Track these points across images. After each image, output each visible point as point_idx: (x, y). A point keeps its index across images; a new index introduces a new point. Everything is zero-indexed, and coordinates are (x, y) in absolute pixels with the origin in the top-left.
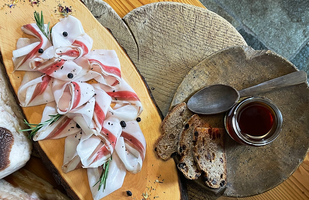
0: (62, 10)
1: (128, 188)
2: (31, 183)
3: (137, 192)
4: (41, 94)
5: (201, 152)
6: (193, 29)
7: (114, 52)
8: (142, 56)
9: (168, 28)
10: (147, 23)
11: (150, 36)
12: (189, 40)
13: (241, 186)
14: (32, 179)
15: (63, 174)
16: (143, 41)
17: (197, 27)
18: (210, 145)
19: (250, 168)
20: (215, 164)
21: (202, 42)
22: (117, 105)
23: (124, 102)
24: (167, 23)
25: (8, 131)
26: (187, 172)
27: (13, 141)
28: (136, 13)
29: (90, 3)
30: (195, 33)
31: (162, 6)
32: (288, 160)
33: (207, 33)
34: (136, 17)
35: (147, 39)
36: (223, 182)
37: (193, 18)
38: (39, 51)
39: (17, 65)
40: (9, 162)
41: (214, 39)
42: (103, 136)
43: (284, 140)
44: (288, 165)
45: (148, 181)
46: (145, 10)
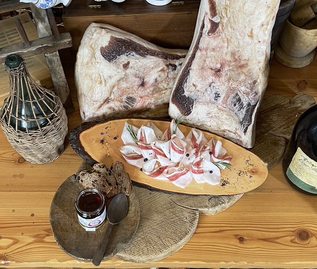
0: (226, 182)
1: (118, 140)
2: (160, 111)
3: (112, 142)
4: (192, 139)
5: (101, 180)
6: (160, 238)
7: (183, 187)
8: (171, 203)
9: (173, 227)
10: (185, 219)
11: (177, 215)
12: (157, 231)
13: (69, 186)
14: (161, 113)
15: (149, 120)
16: (178, 209)
17: (160, 240)
18: (99, 188)
19: (72, 199)
20: (90, 182)
21: (149, 236)
22: (157, 166)
23: (155, 171)
24: (176, 228)
25: (188, 115)
26: (99, 166)
27: (182, 113)
28: (195, 218)
29: (220, 202)
30: (157, 237)
31: (186, 234)
32: (58, 216)
33: (152, 242)
34: (193, 216)
35: (177, 212)
36: (79, 179)
37: (166, 243)
38: (212, 153)
39: (215, 141)
40: (173, 103)
41: (145, 243)
42: (148, 146)
43: (67, 224)
44: (55, 213)
45: (112, 150)
46: (192, 224)
